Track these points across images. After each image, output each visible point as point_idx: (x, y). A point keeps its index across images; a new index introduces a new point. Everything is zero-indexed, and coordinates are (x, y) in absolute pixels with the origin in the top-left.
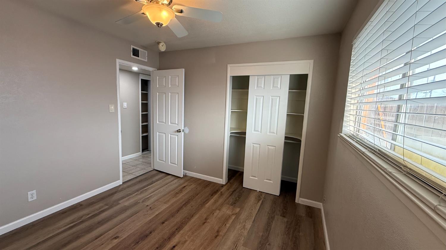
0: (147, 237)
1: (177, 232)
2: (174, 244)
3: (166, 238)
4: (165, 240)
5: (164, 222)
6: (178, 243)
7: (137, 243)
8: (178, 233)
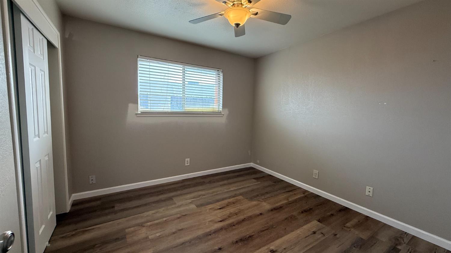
0: (241, 239)
1: (212, 232)
2: (220, 223)
3: (224, 231)
4: (225, 229)
5: (218, 250)
6: (216, 222)
7: (250, 237)
8: (212, 230)
